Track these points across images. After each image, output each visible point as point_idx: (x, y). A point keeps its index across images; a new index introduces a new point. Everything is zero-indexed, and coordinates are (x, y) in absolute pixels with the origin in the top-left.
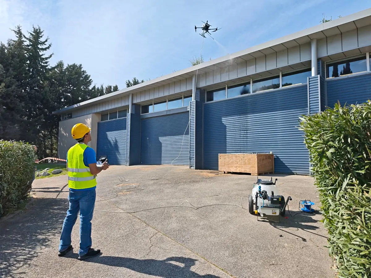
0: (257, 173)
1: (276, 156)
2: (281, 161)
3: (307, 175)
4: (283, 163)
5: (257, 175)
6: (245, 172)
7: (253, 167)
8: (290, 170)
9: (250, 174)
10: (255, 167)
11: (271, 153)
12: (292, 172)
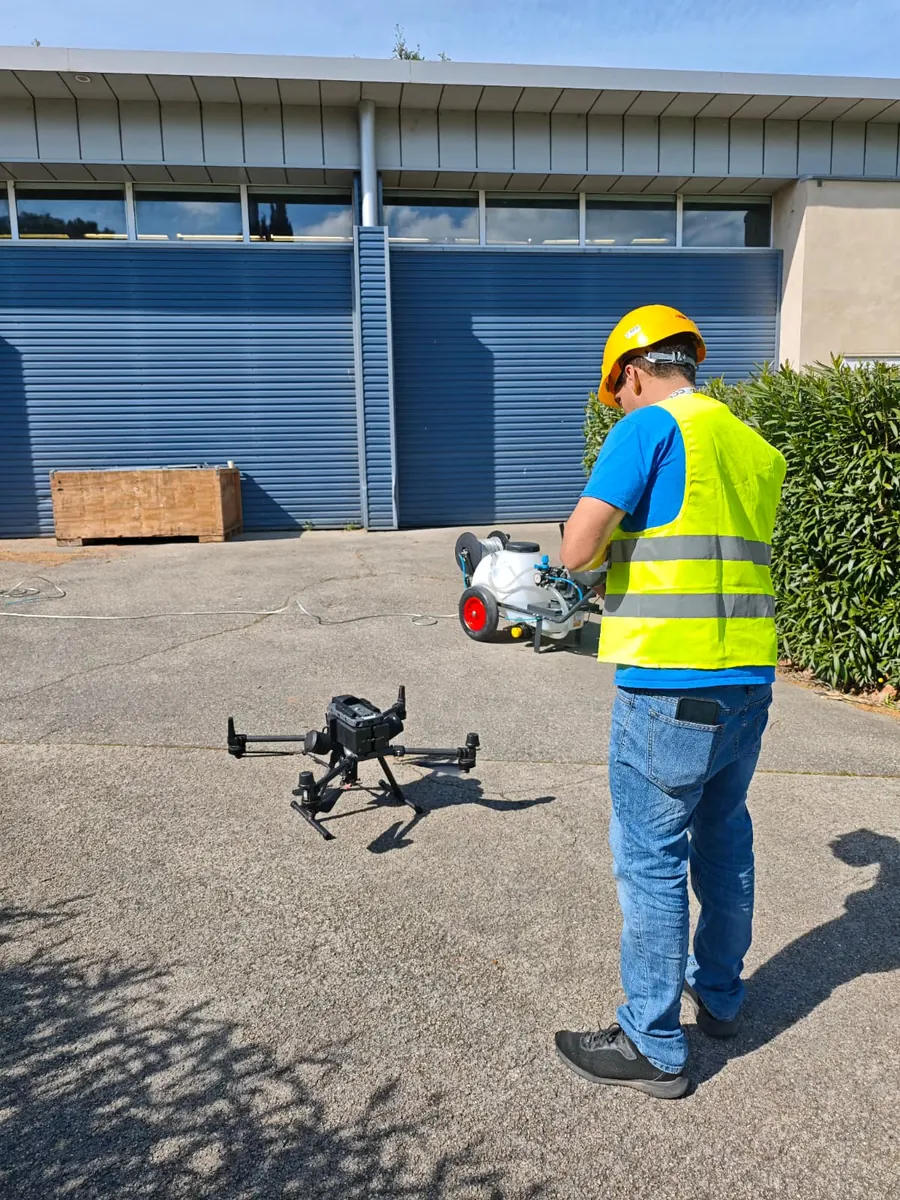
0: (222, 532)
1: (245, 476)
2: (261, 490)
3: (342, 529)
4: (268, 497)
5: (220, 539)
6: (175, 534)
7: (203, 514)
8: (290, 517)
9: (194, 539)
10: (212, 516)
11: (230, 465)
12: (297, 524)
